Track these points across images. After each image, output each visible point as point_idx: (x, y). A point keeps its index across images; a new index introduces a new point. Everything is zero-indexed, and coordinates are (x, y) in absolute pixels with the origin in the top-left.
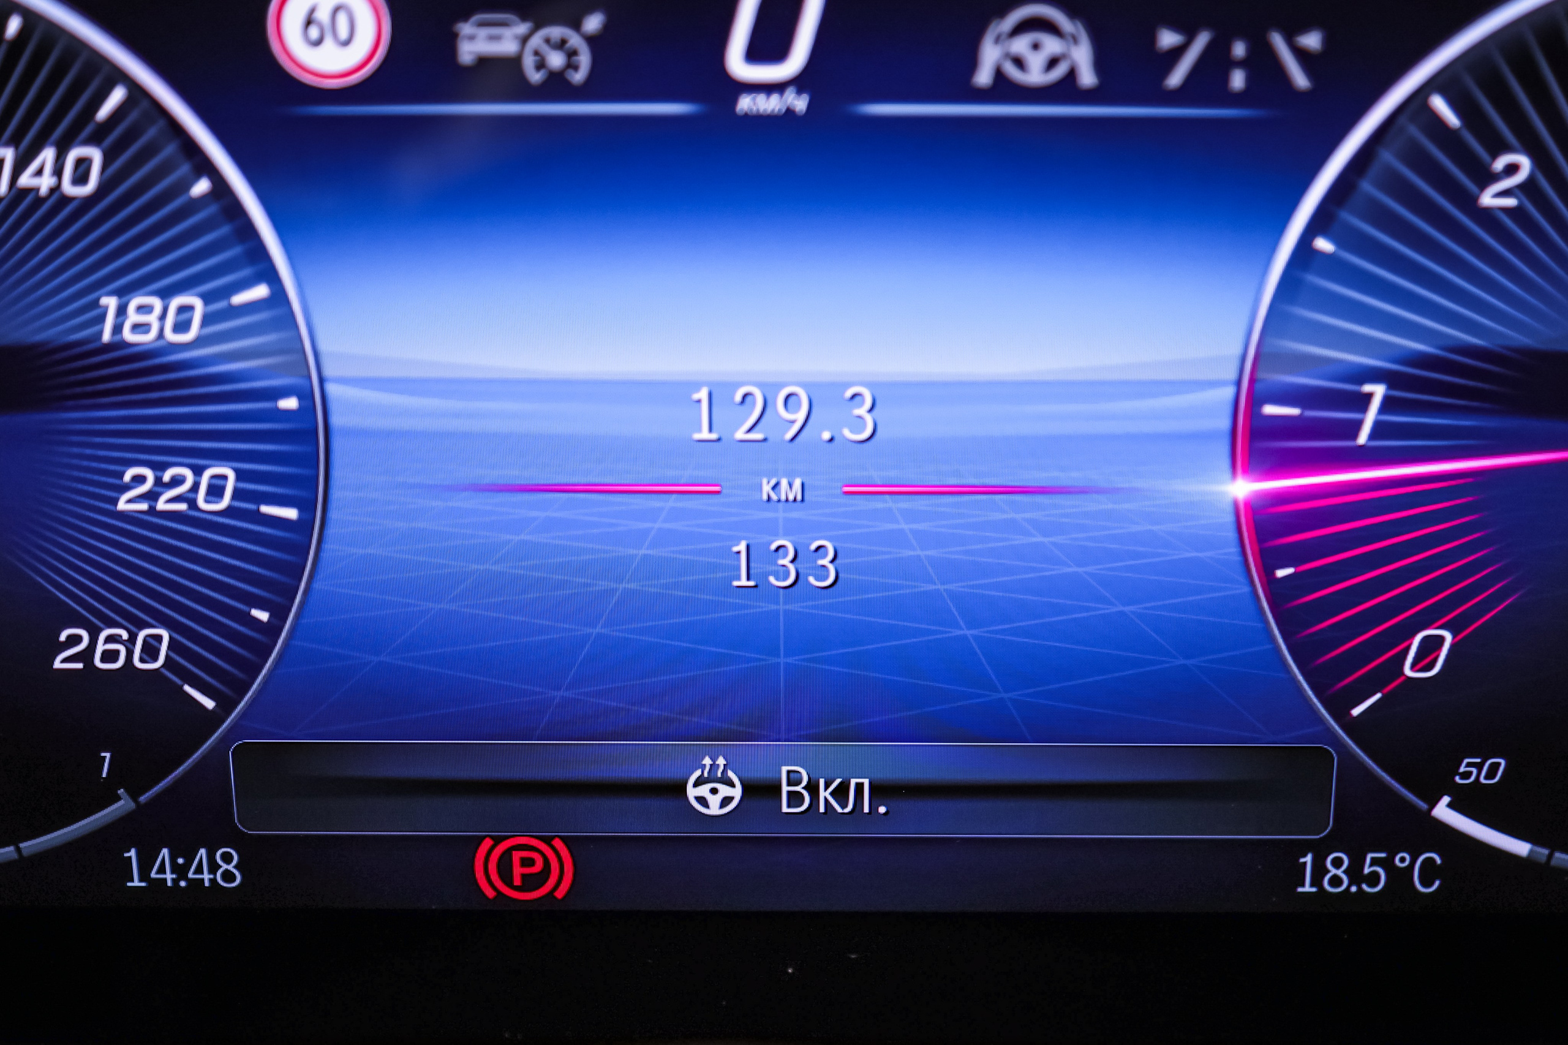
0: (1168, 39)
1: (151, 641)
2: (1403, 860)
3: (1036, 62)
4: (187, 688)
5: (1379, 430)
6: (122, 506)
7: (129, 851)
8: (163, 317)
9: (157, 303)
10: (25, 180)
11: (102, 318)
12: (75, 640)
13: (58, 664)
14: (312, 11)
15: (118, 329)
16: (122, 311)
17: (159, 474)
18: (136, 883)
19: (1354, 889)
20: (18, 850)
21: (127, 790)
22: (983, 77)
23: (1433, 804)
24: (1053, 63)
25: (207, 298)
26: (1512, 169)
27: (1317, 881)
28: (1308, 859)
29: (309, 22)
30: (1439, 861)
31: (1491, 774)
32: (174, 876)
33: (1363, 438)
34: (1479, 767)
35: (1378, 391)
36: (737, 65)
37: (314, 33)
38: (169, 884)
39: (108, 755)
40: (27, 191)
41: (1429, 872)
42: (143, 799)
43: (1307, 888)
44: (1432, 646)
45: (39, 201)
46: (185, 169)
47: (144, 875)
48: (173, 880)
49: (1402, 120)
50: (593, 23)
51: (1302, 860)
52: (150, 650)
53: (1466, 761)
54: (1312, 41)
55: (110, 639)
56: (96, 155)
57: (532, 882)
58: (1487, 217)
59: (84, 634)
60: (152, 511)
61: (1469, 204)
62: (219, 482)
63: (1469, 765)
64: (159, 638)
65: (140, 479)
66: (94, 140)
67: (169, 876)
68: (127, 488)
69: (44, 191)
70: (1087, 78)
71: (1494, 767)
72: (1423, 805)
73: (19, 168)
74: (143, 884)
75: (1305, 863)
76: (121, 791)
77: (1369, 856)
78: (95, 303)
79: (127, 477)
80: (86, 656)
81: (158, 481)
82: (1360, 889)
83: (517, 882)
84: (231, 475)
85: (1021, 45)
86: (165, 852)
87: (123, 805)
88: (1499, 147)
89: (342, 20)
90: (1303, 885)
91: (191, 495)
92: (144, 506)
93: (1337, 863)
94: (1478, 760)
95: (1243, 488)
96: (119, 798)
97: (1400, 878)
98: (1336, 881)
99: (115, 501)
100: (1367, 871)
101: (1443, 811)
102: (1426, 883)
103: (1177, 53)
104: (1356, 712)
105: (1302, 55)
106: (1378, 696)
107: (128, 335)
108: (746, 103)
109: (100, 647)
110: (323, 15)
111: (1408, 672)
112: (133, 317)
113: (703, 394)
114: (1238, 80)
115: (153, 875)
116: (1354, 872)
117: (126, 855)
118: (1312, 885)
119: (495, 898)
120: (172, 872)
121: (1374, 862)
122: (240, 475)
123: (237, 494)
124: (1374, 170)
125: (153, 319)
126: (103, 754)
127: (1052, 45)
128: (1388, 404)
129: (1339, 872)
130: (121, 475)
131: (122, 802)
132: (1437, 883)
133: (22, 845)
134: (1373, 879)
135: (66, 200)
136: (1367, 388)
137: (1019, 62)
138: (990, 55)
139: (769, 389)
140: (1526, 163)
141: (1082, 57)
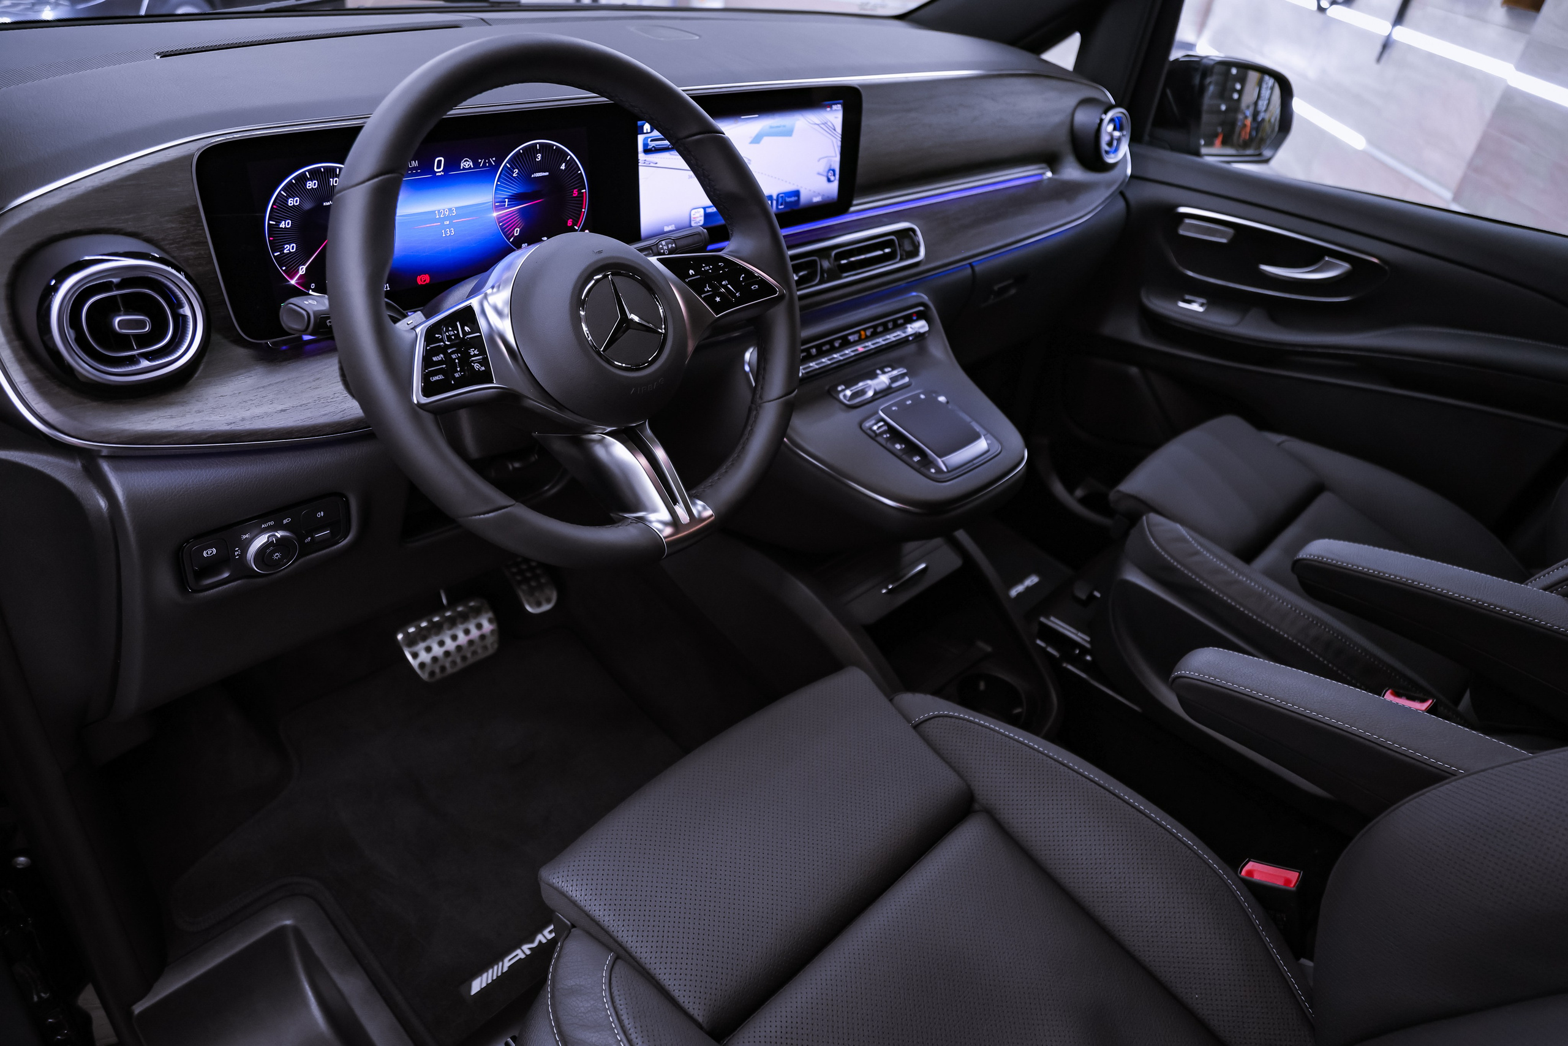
0: (480, 161)
3: (467, 165)
5: (508, 205)
22: (462, 168)
26: (516, 172)
35: (507, 200)
36: (436, 170)
49: (504, 167)
53: (523, 245)
54: (494, 159)
57: (425, 281)
58: (514, 177)
61: (512, 176)
70: (472, 167)
85: (465, 163)
95: (495, 214)
103: (481, 162)
105: (493, 160)
108: (437, 174)
111: (516, 233)
113: (437, 212)
114: (487, 165)
124: (502, 173)
127: (468, 163)
128: (508, 202)
138: (462, 165)
139: (444, 210)
140: (517, 170)
141: (471, 164)
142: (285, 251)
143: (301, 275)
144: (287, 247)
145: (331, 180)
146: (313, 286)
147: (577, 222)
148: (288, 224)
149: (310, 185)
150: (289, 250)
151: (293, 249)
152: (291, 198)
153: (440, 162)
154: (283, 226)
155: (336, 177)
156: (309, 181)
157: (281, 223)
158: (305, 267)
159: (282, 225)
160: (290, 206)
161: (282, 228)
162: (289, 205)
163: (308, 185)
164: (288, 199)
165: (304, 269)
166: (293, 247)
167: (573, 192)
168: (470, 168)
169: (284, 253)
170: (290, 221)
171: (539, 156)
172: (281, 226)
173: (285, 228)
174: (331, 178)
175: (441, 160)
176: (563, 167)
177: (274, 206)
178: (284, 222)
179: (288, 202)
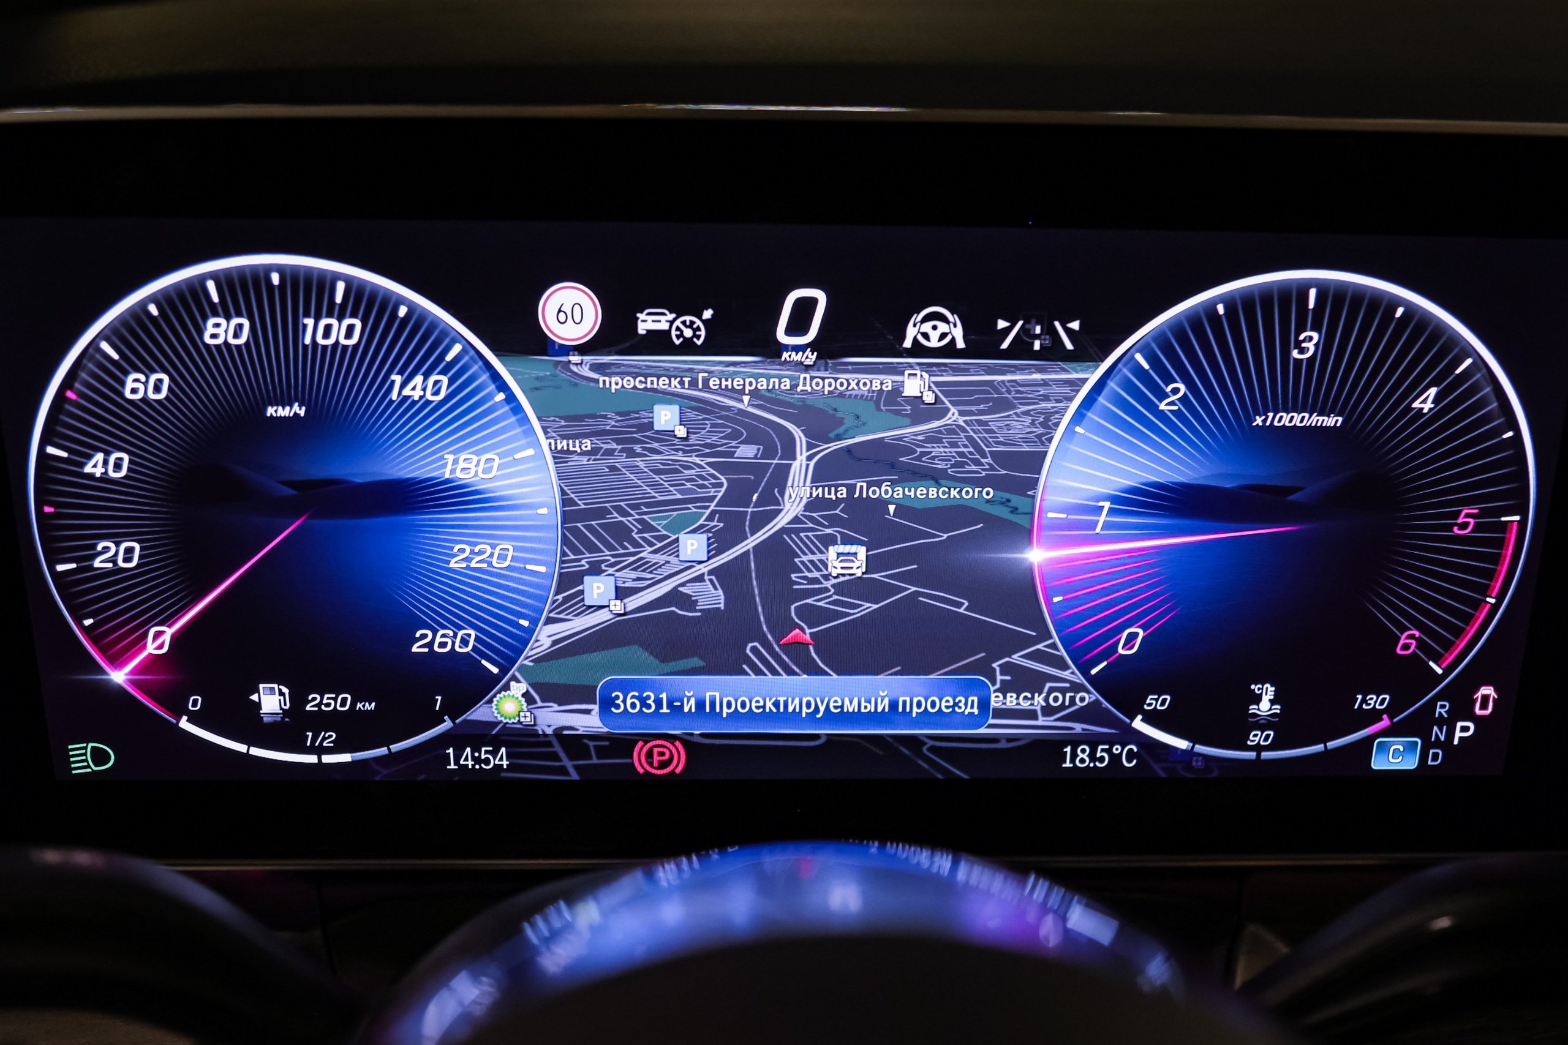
0: (1002, 324)
1: (465, 637)
2: (1117, 749)
3: (934, 336)
4: (484, 662)
6: (452, 565)
7: (449, 749)
8: (477, 465)
9: (475, 458)
10: (406, 392)
11: (445, 466)
12: (424, 636)
13: (415, 649)
14: (563, 304)
15: (453, 471)
16: (455, 462)
17: (472, 548)
18: (452, 766)
19: (1092, 765)
20: (389, 749)
21: (449, 717)
22: (908, 344)
23: (1132, 719)
24: (943, 336)
25: (501, 456)
26: (1176, 391)
27: (1073, 761)
28: (1068, 749)
29: (560, 311)
30: (1135, 750)
31: (1163, 704)
32: (473, 763)
33: (1098, 530)
34: (1157, 700)
35: (1107, 505)
36: (781, 337)
37: (562, 317)
38: (470, 767)
39: (439, 698)
40: (407, 398)
41: (1131, 756)
42: (457, 721)
43: (1068, 764)
44: (1132, 637)
45: (414, 403)
46: (493, 387)
47: (457, 762)
48: (472, 765)
49: (1120, 366)
50: (708, 314)
51: (1065, 750)
52: (465, 642)
53: (1150, 697)
54: (1075, 325)
55: (443, 636)
56: (445, 380)
57: (663, 765)
58: (1161, 415)
59: (429, 633)
60: (468, 568)
61: (1153, 409)
62: (505, 552)
63: (1151, 699)
64: (469, 635)
65: (462, 551)
66: (443, 372)
67: (470, 763)
68: (455, 556)
69: (416, 398)
70: (961, 344)
71: (1164, 700)
72: (1128, 721)
73: (403, 385)
74: (456, 767)
75: (1066, 752)
76: (446, 717)
77: (1100, 747)
78: (442, 458)
79: (455, 550)
80: (430, 645)
81: (472, 552)
82: (1095, 765)
83: (656, 764)
84: (511, 549)
85: (927, 327)
86: (468, 750)
87: (447, 724)
88: (1169, 380)
89: (577, 309)
90: (1065, 762)
91: (489, 559)
92: (464, 565)
93: (1083, 751)
94: (1156, 697)
95: (1037, 556)
96: (445, 721)
97: (1115, 759)
98: (1082, 761)
99: (448, 562)
100: (1099, 755)
101: (1138, 724)
102: (1129, 761)
103: (1007, 331)
104: (1094, 672)
105: (1070, 332)
106: (1105, 663)
107: (459, 474)
108: (785, 356)
109: (438, 640)
110: (567, 308)
111: (1121, 651)
112: (461, 464)
114: (1037, 345)
115: (462, 762)
116: (1092, 757)
117: (447, 751)
118: (1070, 762)
119: (643, 773)
120: (472, 760)
121: (1102, 750)
122: (515, 549)
123: (513, 559)
124: (1106, 391)
125: (472, 466)
126: (437, 697)
127: (943, 327)
128: (1111, 511)
129: (1085, 756)
130: (452, 548)
131: (446, 723)
132: (1135, 761)
133: (391, 747)
134: (1102, 759)
135: (429, 402)
136: (1101, 504)
137: (926, 336)
138: (911, 332)
140: (1182, 388)
141: (958, 333)
142: (97, 563)
143: (150, 654)
144: (106, 549)
145: (310, 322)
146: (194, 704)
147: (1448, 645)
148: (118, 466)
149: (220, 331)
150: (113, 560)
151: (127, 560)
152: (138, 370)
153: (805, 308)
154: (98, 472)
155: (330, 315)
156: (216, 314)
157: (89, 457)
158: (169, 632)
159: (95, 466)
160: (131, 402)
161: (91, 476)
162: (128, 395)
163: (210, 330)
164: (126, 373)
165: (167, 638)
166: (129, 551)
167: (1457, 515)
168: (949, 350)
169: (91, 568)
170: (126, 457)
171: (1311, 341)
172: (88, 469)
173: (105, 478)
174: (307, 315)
175: (813, 302)
176: (1426, 402)
177: (70, 395)
178: (99, 457)
179: (123, 384)
